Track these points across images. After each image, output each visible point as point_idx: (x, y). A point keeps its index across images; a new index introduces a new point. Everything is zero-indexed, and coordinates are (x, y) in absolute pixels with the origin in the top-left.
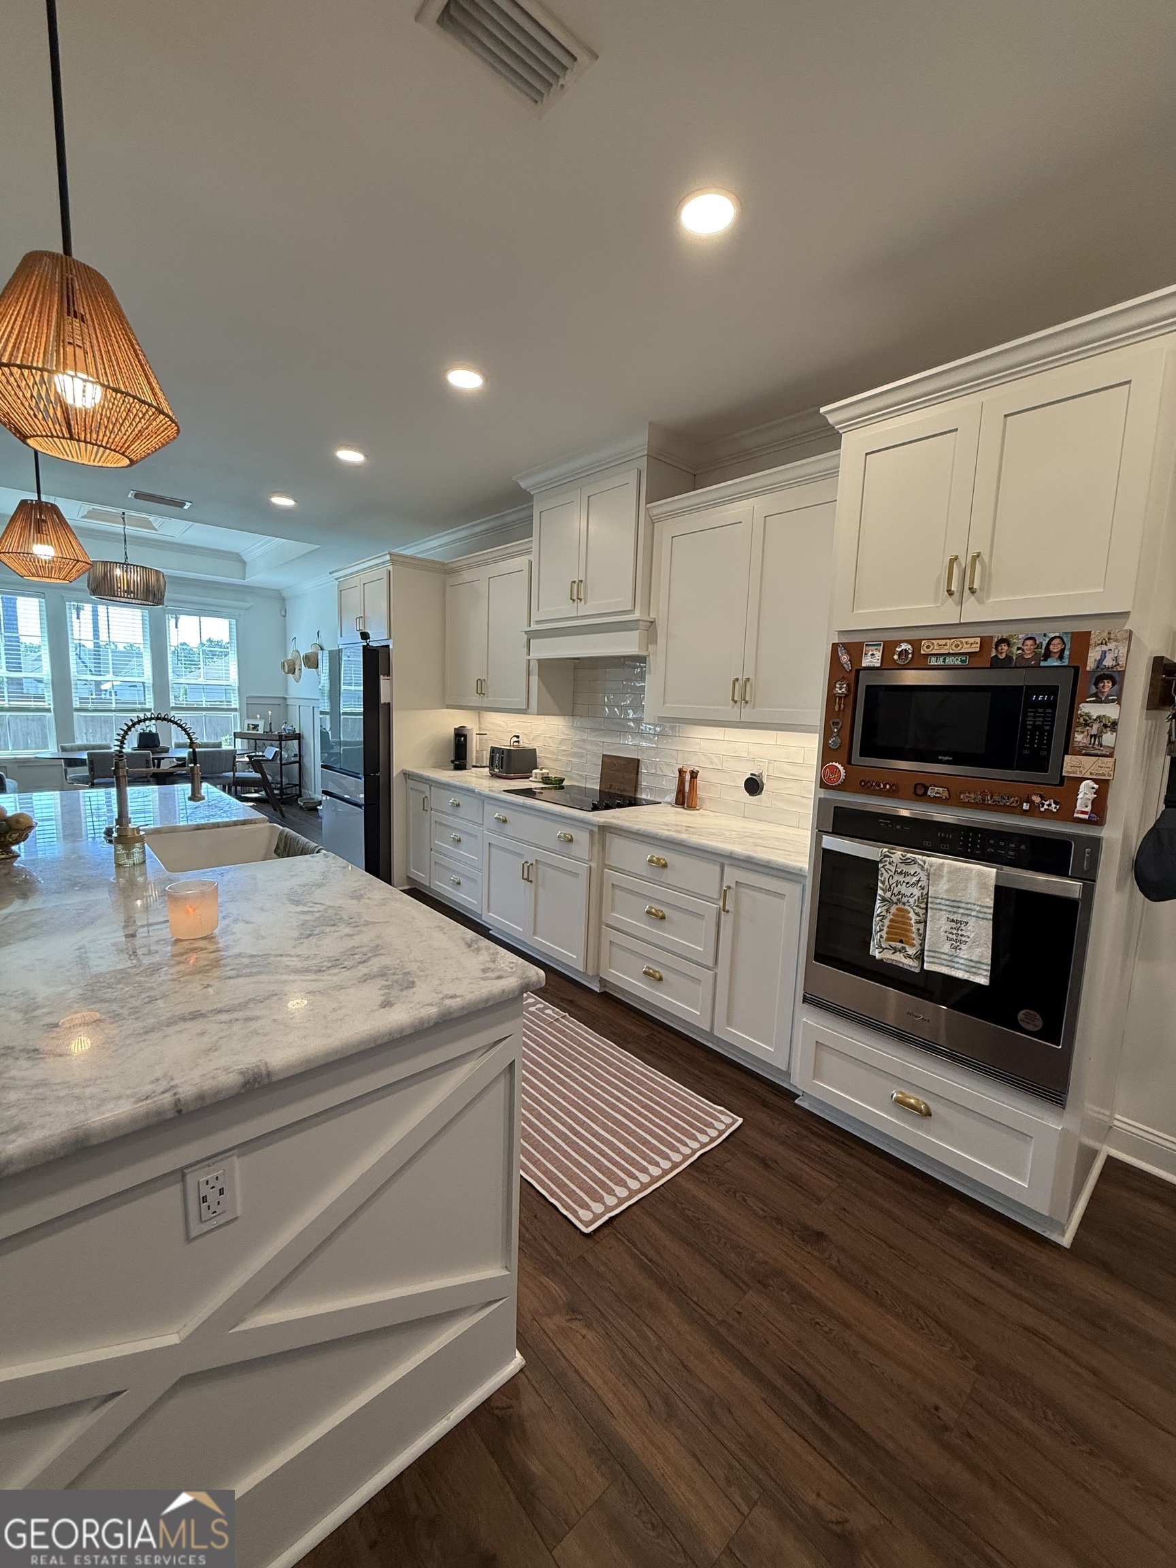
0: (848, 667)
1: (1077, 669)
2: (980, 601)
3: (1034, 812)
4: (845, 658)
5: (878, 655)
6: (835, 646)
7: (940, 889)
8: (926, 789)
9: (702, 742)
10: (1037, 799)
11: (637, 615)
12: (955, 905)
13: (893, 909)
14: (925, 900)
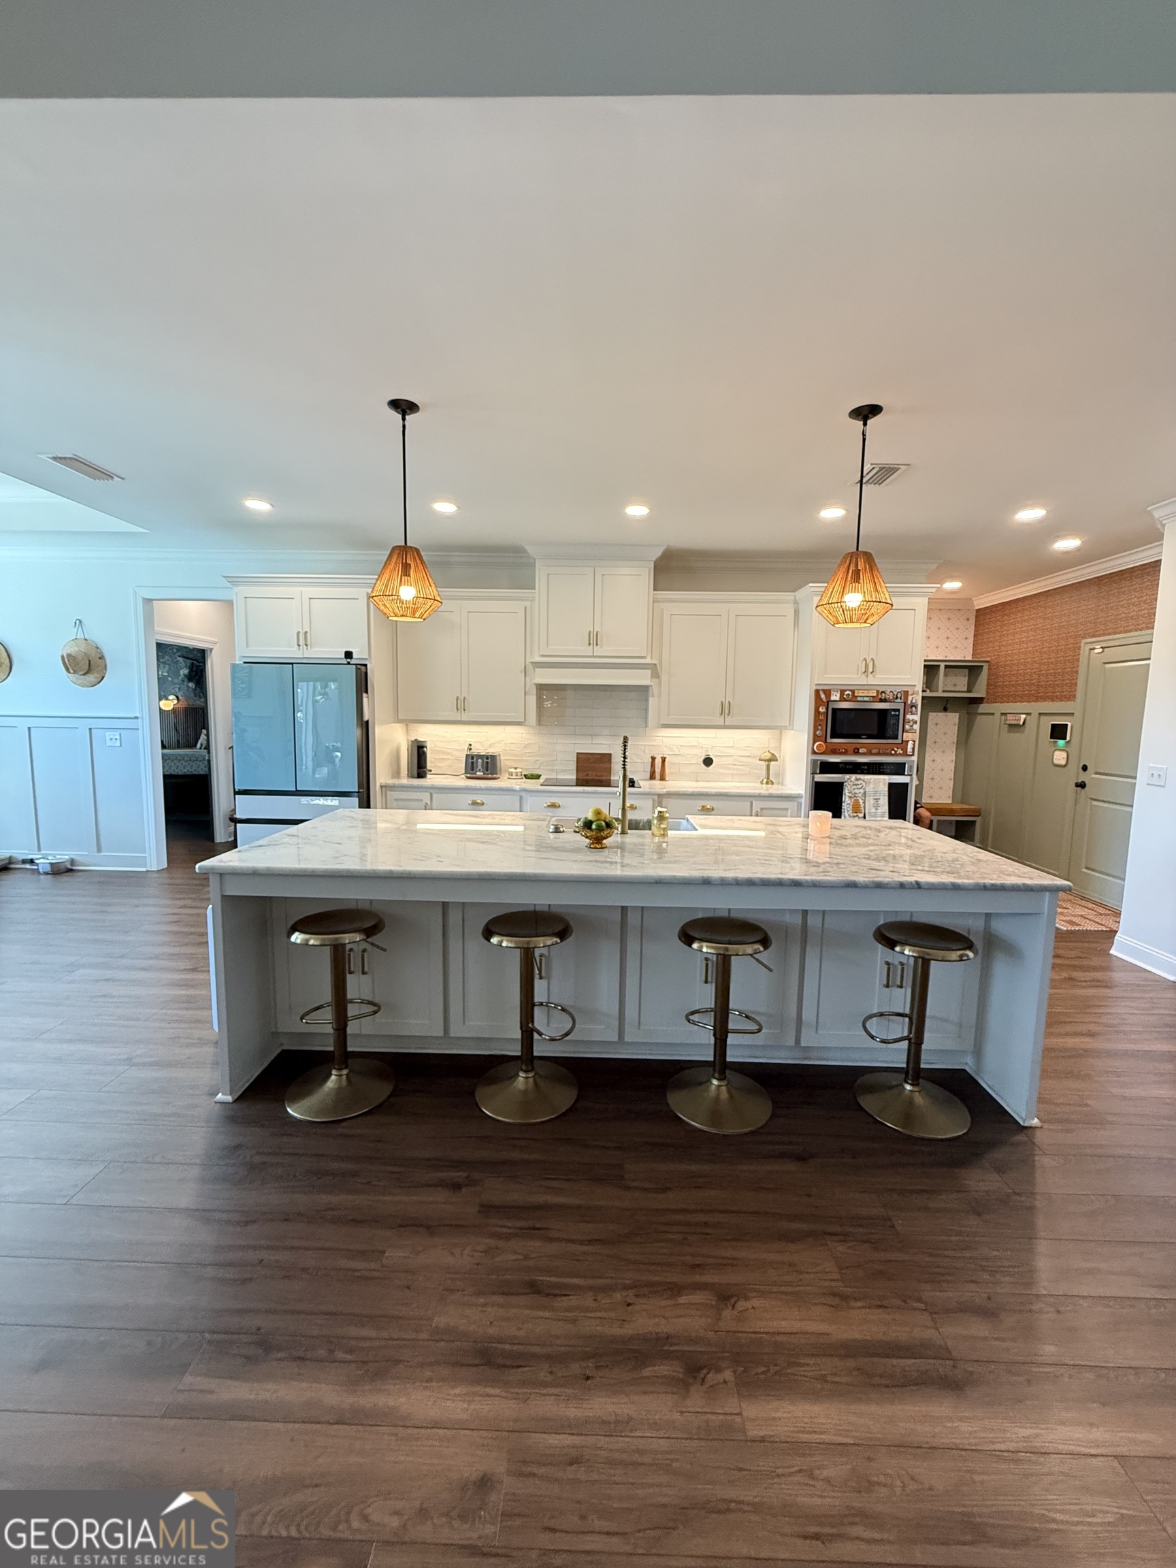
0: (824, 700)
1: (905, 703)
2: (874, 677)
3: (896, 754)
4: (823, 696)
5: (838, 695)
6: (817, 692)
7: (870, 788)
8: (858, 749)
9: (664, 739)
10: (896, 749)
11: (648, 660)
12: (876, 793)
13: (853, 800)
14: (865, 793)
